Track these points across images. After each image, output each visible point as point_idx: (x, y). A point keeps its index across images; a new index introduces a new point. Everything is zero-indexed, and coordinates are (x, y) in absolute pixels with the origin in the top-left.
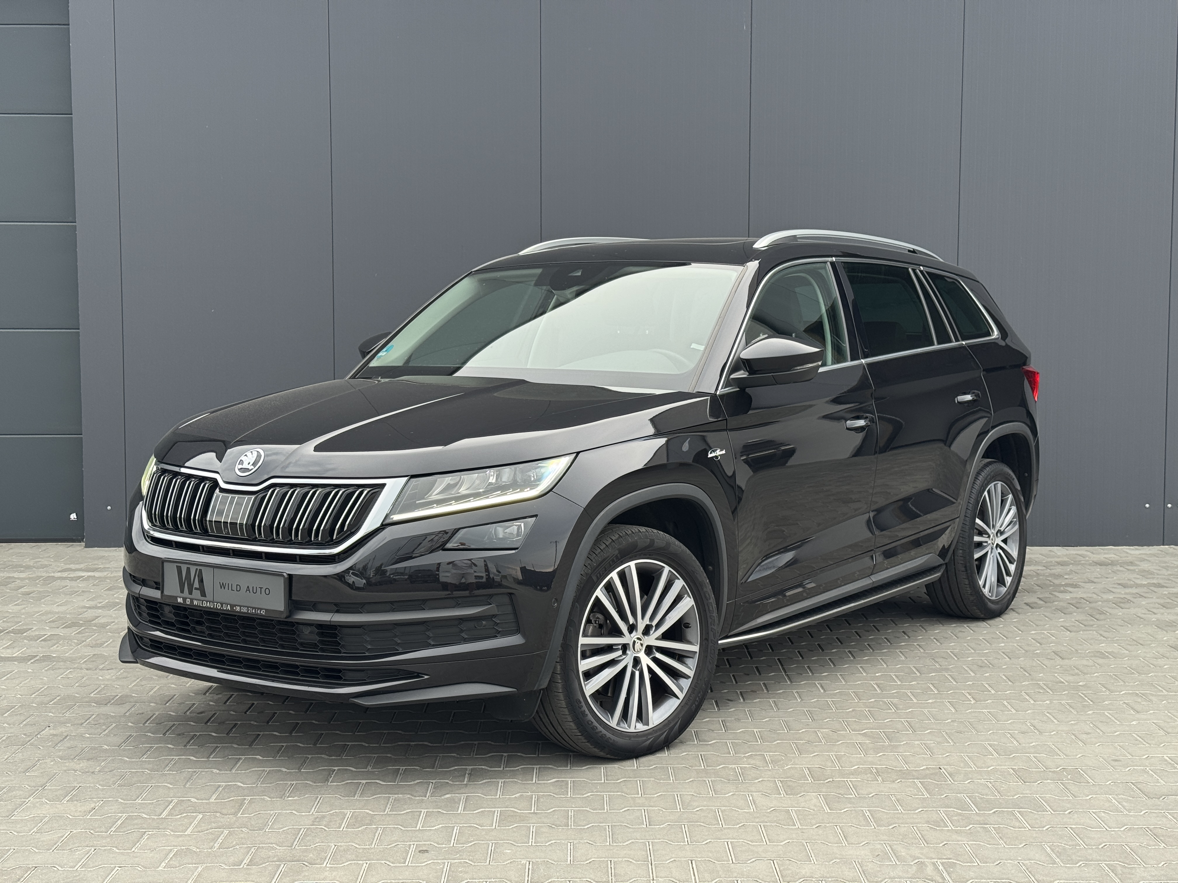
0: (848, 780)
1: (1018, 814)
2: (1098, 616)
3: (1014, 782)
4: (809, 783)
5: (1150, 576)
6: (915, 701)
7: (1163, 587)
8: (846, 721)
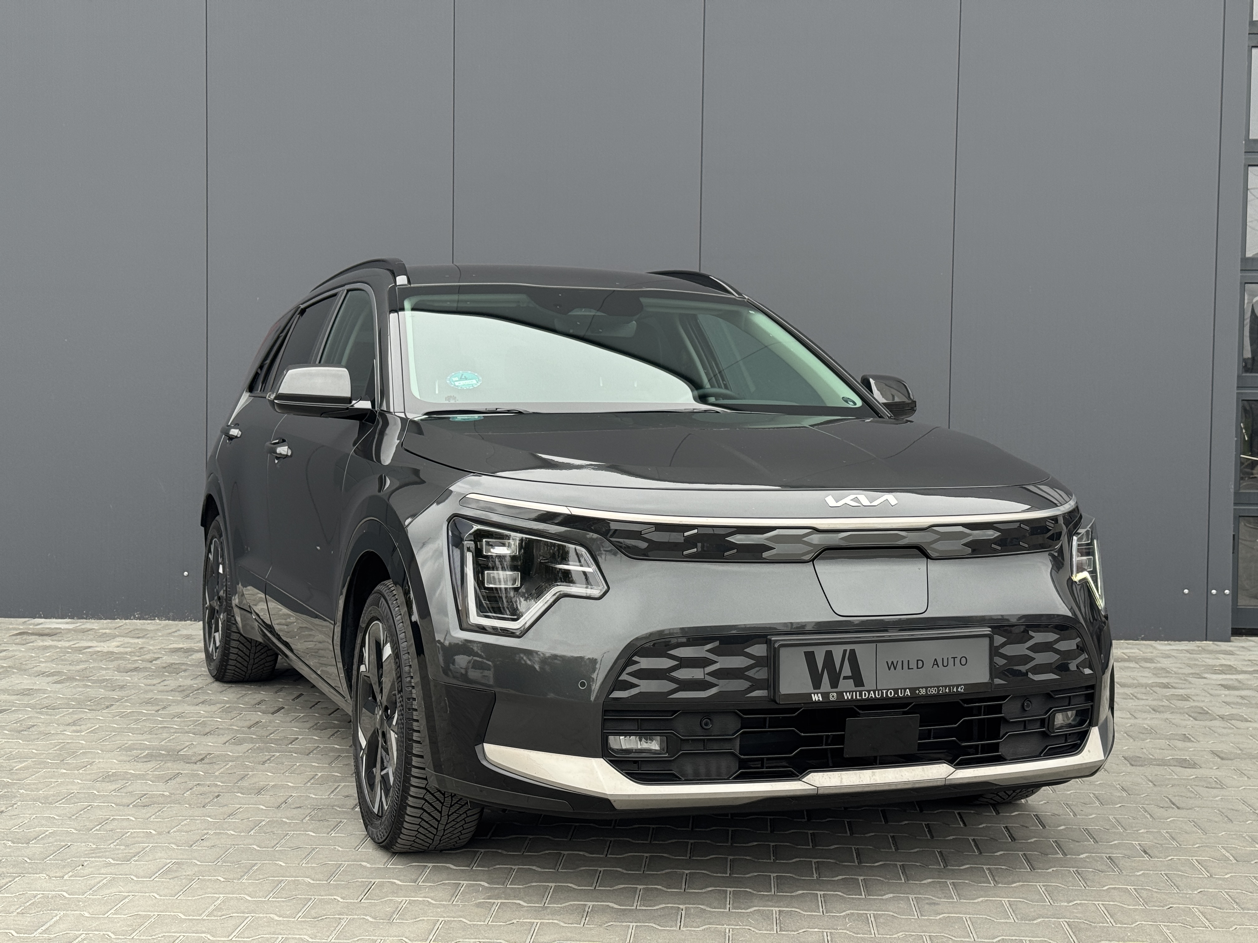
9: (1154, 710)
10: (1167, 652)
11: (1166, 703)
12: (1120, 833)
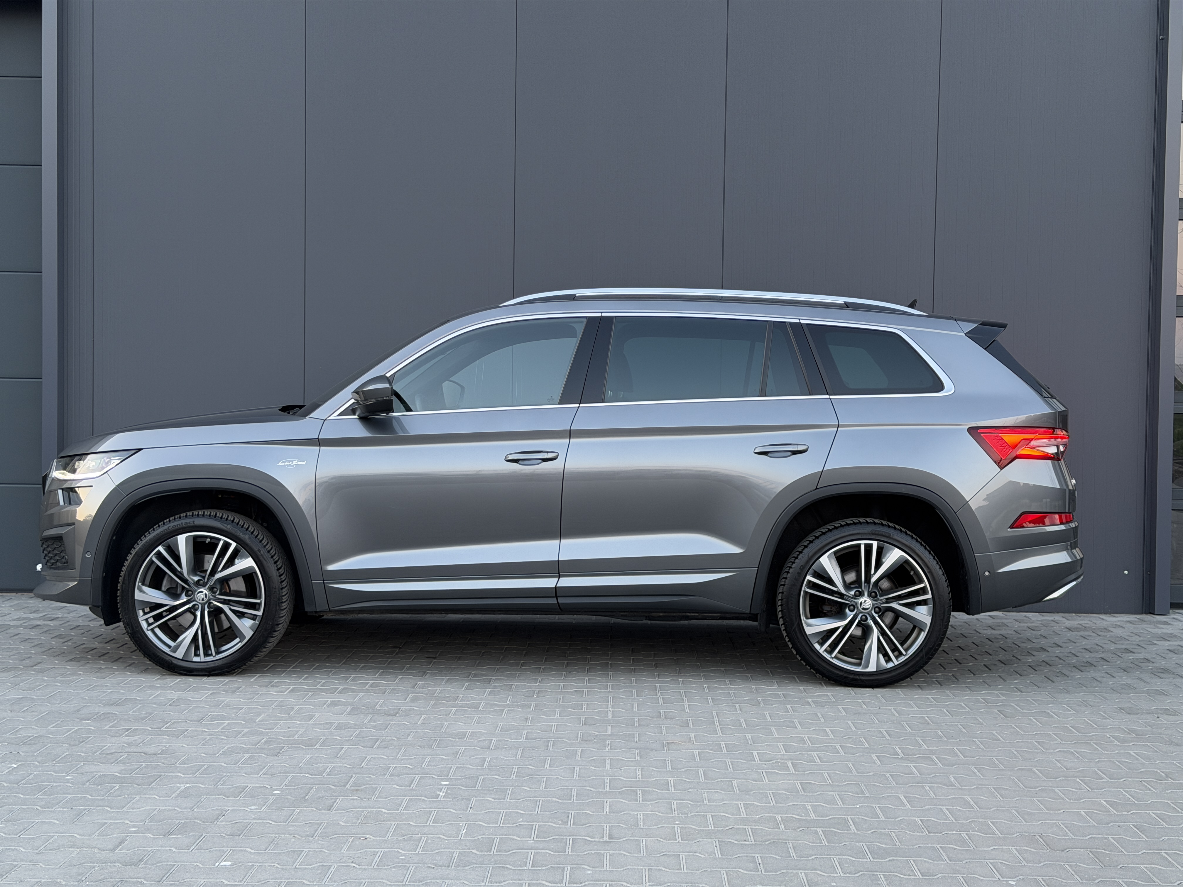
0: (749, 827)
1: (913, 863)
2: (1054, 679)
3: (918, 832)
4: (709, 830)
5: (1121, 642)
6: (842, 753)
7: (1131, 652)
8: (765, 772)
9: (1125, 671)
10: (1115, 623)
11: (1132, 665)
12: (1143, 764)
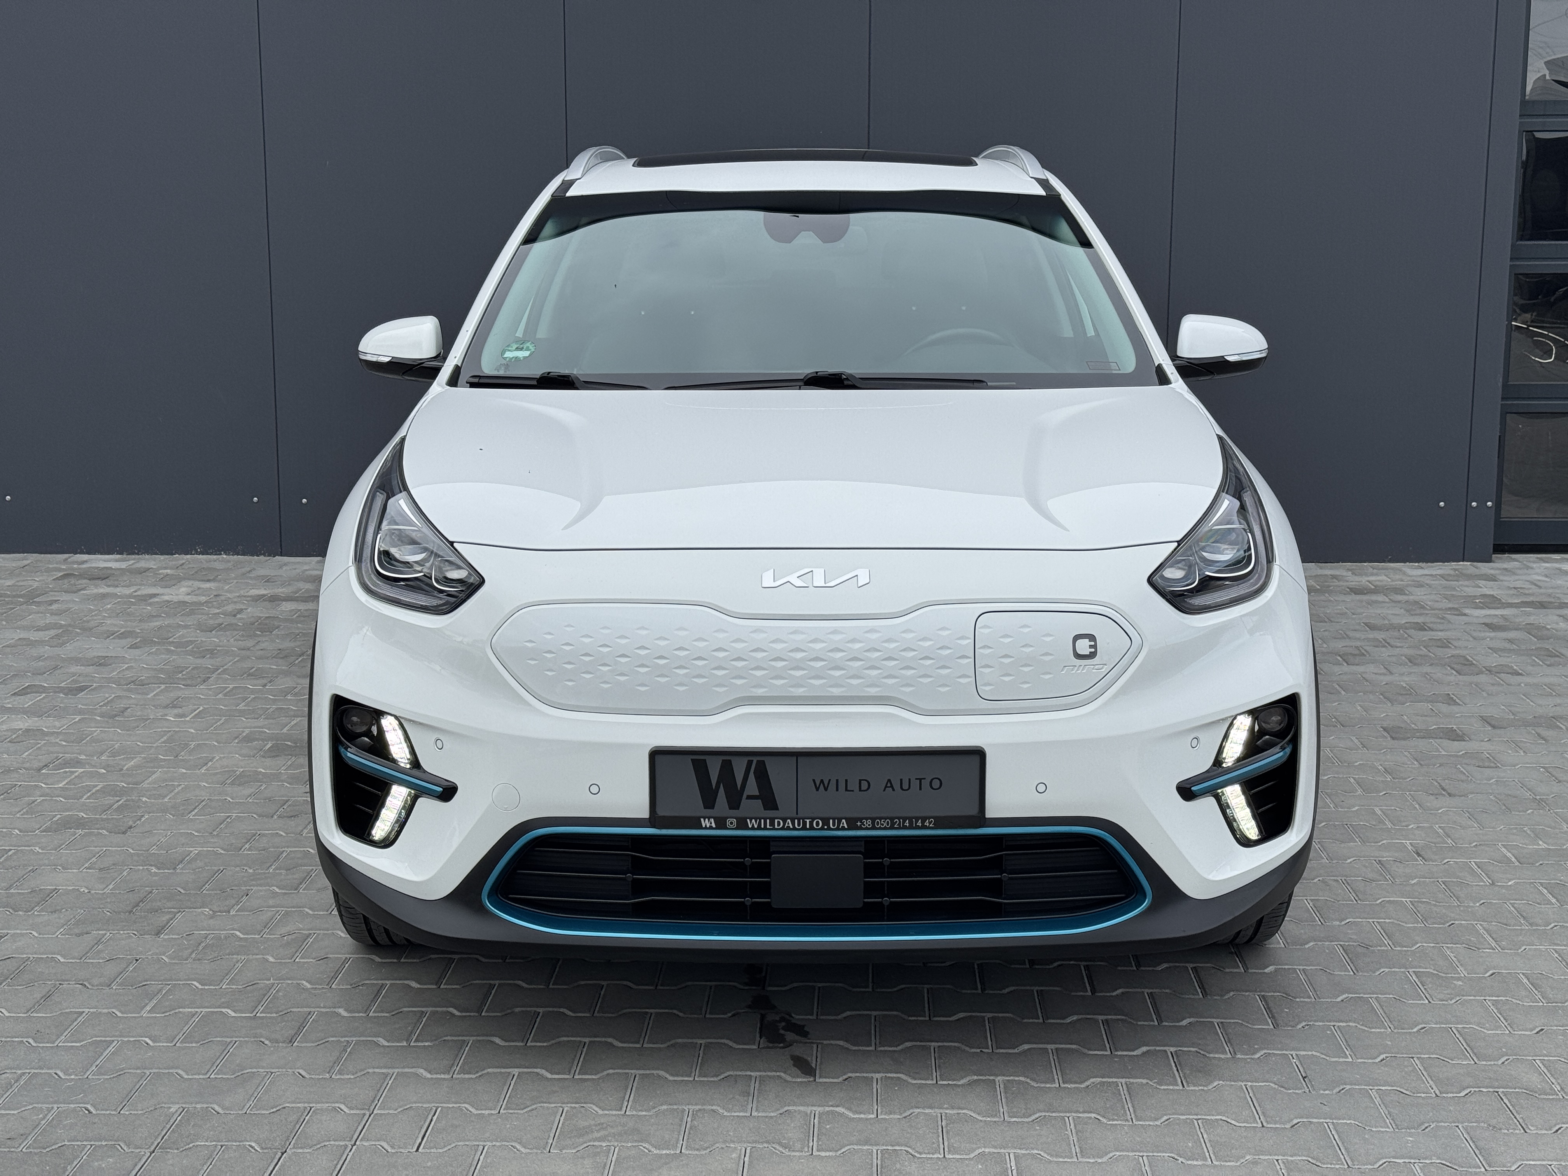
9: (1411, 662)
10: (1419, 579)
11: (1424, 651)
12: (1389, 830)
